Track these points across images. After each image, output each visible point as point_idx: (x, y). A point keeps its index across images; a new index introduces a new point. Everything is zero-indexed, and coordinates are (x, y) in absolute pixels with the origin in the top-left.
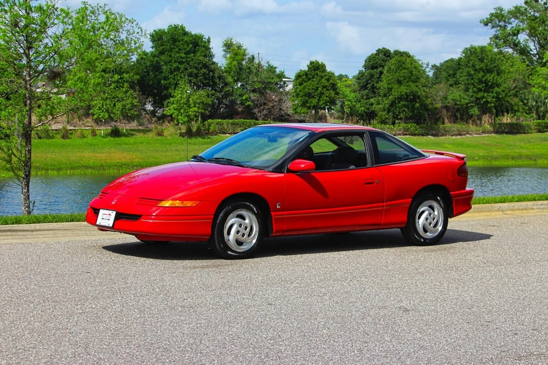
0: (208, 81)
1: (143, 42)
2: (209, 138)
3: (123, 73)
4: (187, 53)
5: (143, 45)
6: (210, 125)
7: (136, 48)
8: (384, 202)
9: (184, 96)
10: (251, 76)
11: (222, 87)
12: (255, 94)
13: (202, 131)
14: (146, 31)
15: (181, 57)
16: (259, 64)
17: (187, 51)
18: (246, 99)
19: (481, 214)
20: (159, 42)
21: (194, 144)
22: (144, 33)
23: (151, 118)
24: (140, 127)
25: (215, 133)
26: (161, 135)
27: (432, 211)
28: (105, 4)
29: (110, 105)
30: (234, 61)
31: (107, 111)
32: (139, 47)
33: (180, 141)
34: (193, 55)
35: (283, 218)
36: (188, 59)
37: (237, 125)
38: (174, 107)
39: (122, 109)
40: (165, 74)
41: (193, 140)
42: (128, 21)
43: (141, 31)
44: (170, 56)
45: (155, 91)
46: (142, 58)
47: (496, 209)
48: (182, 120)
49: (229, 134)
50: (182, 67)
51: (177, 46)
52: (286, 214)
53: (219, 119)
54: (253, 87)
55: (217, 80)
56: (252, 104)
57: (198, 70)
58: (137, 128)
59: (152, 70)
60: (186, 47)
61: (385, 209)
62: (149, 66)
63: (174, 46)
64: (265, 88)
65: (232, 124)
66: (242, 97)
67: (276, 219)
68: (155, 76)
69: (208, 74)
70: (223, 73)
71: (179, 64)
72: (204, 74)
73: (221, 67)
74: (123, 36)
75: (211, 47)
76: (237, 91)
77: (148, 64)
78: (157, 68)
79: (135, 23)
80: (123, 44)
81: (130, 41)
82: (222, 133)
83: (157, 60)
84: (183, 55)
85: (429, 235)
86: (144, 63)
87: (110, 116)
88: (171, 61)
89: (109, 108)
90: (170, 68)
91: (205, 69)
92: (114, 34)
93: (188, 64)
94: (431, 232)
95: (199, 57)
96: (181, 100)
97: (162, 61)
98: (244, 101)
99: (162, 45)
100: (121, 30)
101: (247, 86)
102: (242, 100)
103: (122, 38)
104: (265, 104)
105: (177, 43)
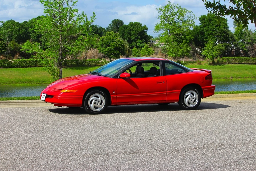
0: (226, 39)
1: (195, 21)
2: (223, 65)
3: (186, 35)
4: (217, 26)
5: (195, 23)
6: (223, 59)
7: (192, 24)
8: (167, 91)
9: (211, 46)
10: (246, 37)
11: (233, 42)
12: (248, 45)
13: (220, 62)
14: (196, 16)
15: (213, 28)
16: (250, 31)
17: (216, 25)
18: (244, 47)
19: (245, 97)
20: (203, 21)
21: (215, 68)
22: (195, 17)
23: (199, 56)
24: (194, 61)
25: (226, 63)
26: (200, 64)
27: (192, 95)
28: (177, 4)
29: (176, 50)
30: (238, 29)
31: (174, 53)
32: (193, 24)
33: (209, 67)
34: (218, 27)
35: (116, 97)
36: (217, 29)
37: (236, 59)
38: (206, 51)
39: (182, 52)
40: (206, 36)
41: (215, 66)
42: (188, 12)
43: (194, 16)
44: (208, 28)
45: (202, 44)
46: (195, 29)
47: (253, 95)
48: (210, 57)
49: (232, 63)
50: (214, 32)
51: (211, 23)
52: (118, 96)
53: (228, 57)
54: (247, 42)
55: (230, 39)
56: (247, 50)
57: (221, 34)
58: (193, 61)
59: (200, 34)
60: (216, 23)
61: (168, 94)
62: (199, 32)
63: (210, 23)
64: (253, 42)
65: (234, 59)
66: (242, 46)
67: (113, 98)
68: (202, 37)
69: (226, 36)
70: (233, 35)
71: (212, 31)
72: (224, 36)
73: (232, 32)
74: (186, 18)
75: (227, 23)
76: (240, 44)
77: (198, 31)
78: (202, 33)
79: (191, 12)
80: (186, 22)
81: (189, 21)
82: (229, 63)
83: (202, 30)
84: (214, 27)
85: (191, 106)
86: (196, 31)
87: (176, 56)
88: (209, 30)
89: (175, 52)
90: (208, 33)
91: (224, 33)
92: (181, 17)
93: (217, 31)
94: (192, 104)
95: (222, 28)
96: (209, 48)
97: (205, 30)
98: (243, 48)
99: (204, 23)
100: (185, 16)
101: (245, 41)
102: (242, 48)
103: (185, 19)
104: (253, 50)
105: (212, 22)
